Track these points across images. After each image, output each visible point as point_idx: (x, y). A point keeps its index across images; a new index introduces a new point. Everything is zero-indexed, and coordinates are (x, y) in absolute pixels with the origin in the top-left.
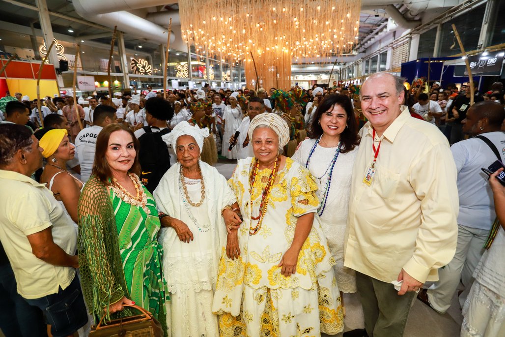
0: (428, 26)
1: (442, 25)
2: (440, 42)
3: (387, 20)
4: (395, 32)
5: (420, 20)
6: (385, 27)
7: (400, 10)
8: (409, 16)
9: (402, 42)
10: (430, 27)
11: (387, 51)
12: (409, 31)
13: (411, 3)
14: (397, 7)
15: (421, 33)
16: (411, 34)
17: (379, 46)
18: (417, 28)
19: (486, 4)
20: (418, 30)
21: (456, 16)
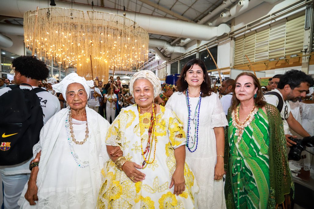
0: (174, 60)
1: (180, 61)
2: (180, 68)
3: (155, 55)
4: (159, 62)
5: (170, 57)
6: (154, 58)
7: (161, 51)
8: (165, 54)
9: (163, 67)
11: (155, 71)
12: (165, 62)
13: (166, 48)
14: (160, 49)
15: (171, 63)
16: (166, 63)
17: (151, 68)
18: (169, 61)
19: (196, 54)
20: (170, 62)
21: (185, 57)
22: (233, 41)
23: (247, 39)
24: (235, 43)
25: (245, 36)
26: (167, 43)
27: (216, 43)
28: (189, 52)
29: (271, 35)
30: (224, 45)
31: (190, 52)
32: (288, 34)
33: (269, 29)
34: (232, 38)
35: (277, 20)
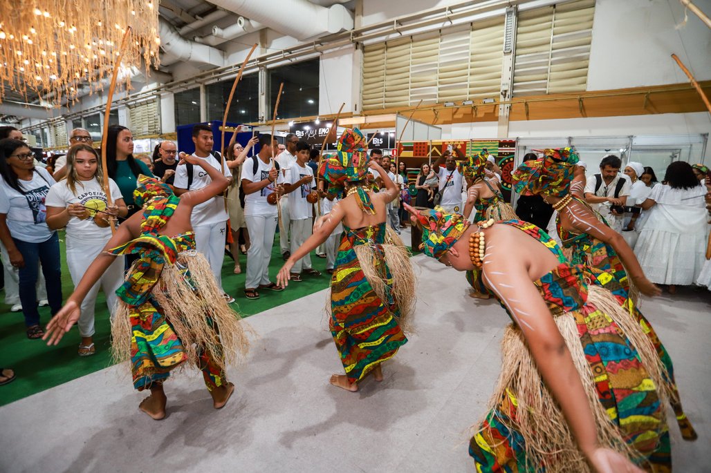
0: (185, 84)
1: (206, 87)
5: (170, 74)
9: (145, 99)
10: (188, 86)
11: (117, 110)
12: (154, 86)
13: (168, 44)
15: (176, 92)
16: (159, 90)
18: (168, 84)
19: (257, 73)
20: (169, 87)
21: (223, 79)
22: (359, 51)
23: (392, 52)
24: (364, 57)
25: (386, 45)
26: (170, 28)
27: (316, 50)
28: (236, 66)
29: (443, 52)
30: (336, 58)
31: (239, 66)
32: (475, 57)
33: (439, 39)
34: (357, 43)
35: (455, 22)
